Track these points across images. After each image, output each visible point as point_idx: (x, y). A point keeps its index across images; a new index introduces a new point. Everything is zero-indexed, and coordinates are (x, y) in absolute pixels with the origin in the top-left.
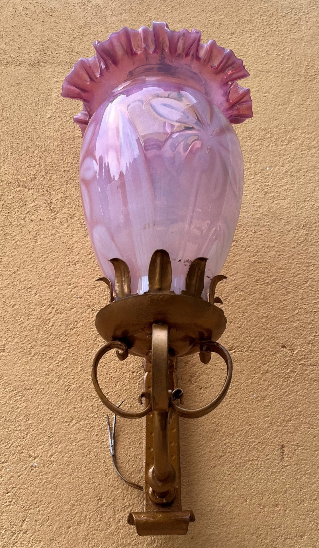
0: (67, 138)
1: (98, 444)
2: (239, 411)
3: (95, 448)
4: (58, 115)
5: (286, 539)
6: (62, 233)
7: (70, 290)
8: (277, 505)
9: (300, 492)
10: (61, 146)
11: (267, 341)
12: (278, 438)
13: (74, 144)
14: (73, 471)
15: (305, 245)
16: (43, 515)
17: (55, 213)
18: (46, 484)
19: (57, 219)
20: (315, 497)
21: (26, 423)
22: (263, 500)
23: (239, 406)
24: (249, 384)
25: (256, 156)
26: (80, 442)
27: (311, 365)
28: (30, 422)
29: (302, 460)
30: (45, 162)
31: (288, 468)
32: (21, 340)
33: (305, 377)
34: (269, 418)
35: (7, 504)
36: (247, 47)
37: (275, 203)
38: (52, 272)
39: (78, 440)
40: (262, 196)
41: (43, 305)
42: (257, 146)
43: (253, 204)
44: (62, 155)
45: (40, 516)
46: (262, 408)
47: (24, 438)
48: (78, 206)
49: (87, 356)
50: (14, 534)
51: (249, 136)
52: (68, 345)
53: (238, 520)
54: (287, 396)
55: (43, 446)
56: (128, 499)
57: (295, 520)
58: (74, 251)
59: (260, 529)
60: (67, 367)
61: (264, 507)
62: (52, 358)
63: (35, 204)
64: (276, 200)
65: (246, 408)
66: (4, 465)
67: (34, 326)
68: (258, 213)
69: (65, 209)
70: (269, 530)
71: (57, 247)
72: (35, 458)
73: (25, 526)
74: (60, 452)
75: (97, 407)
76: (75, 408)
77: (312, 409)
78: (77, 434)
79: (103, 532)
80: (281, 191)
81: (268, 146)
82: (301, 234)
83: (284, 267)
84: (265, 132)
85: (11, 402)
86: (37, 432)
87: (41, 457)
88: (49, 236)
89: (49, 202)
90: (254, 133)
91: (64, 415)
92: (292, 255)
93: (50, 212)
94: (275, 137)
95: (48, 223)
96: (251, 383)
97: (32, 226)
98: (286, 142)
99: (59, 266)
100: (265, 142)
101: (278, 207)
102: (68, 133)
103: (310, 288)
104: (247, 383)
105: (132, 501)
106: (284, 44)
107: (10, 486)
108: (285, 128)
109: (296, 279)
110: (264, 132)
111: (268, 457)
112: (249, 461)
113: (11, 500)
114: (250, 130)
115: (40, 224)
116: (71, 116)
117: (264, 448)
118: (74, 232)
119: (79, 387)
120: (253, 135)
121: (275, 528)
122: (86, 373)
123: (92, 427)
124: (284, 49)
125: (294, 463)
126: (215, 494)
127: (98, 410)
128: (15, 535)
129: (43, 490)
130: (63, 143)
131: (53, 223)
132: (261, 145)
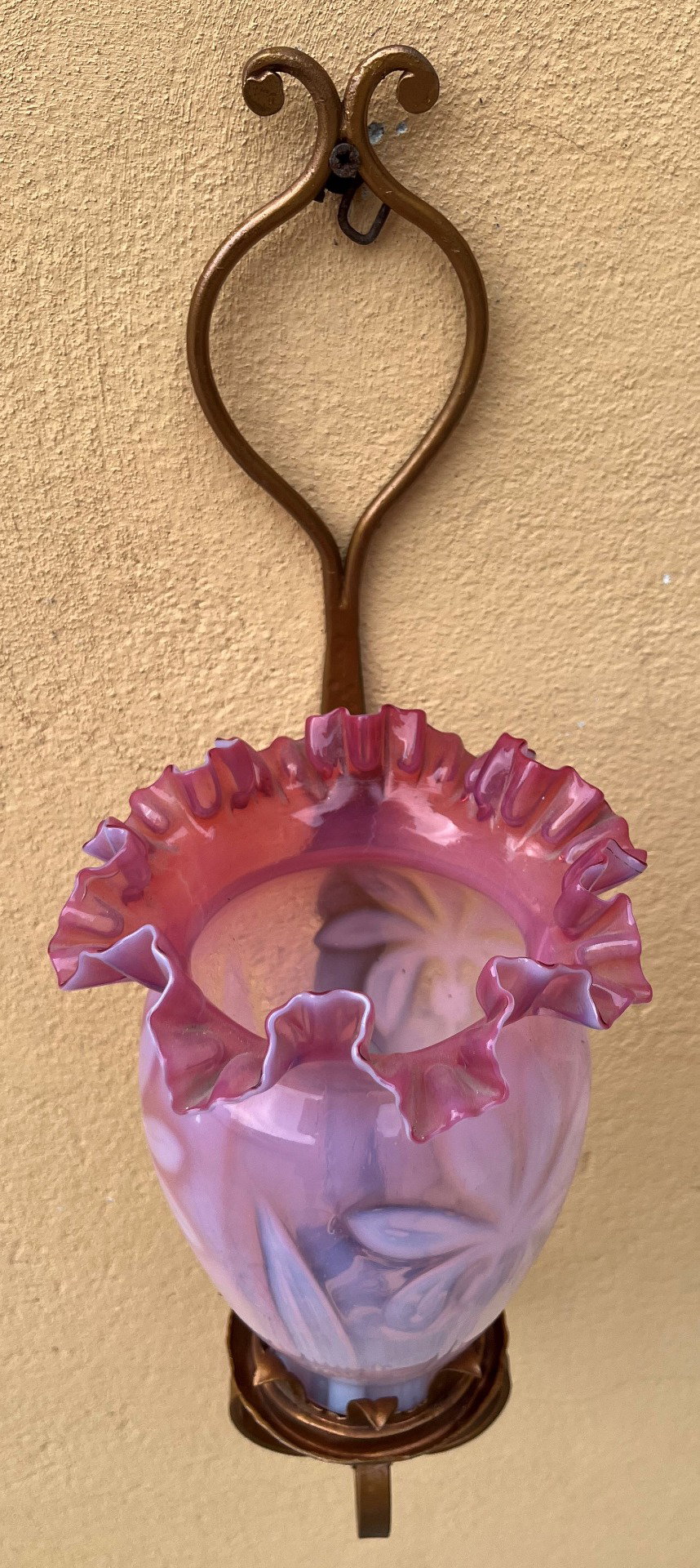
0: (23, 482)
6: (73, 780)
13: (52, 507)
17: (40, 727)
19: (49, 745)
25: (638, 537)
31: (591, 1181)
37: (666, 684)
40: (633, 667)
42: (648, 501)
43: (603, 691)
44: (21, 547)
48: (103, 707)
51: (627, 465)
64: (672, 677)
66: (49, 1201)
68: (614, 716)
69: (66, 718)
71: (66, 815)
72: (108, 1191)
80: (690, 649)
81: (684, 501)
84: (680, 450)
87: (119, 1189)
88: (36, 790)
90: (646, 456)
93: (22, 724)
95: (24, 755)
100: (675, 486)
102: (24, 467)
110: (678, 451)
114: (633, 444)
116: (19, 396)
118: (103, 777)
120: (641, 461)
130: (14, 504)
131: (39, 757)
132: (663, 497)
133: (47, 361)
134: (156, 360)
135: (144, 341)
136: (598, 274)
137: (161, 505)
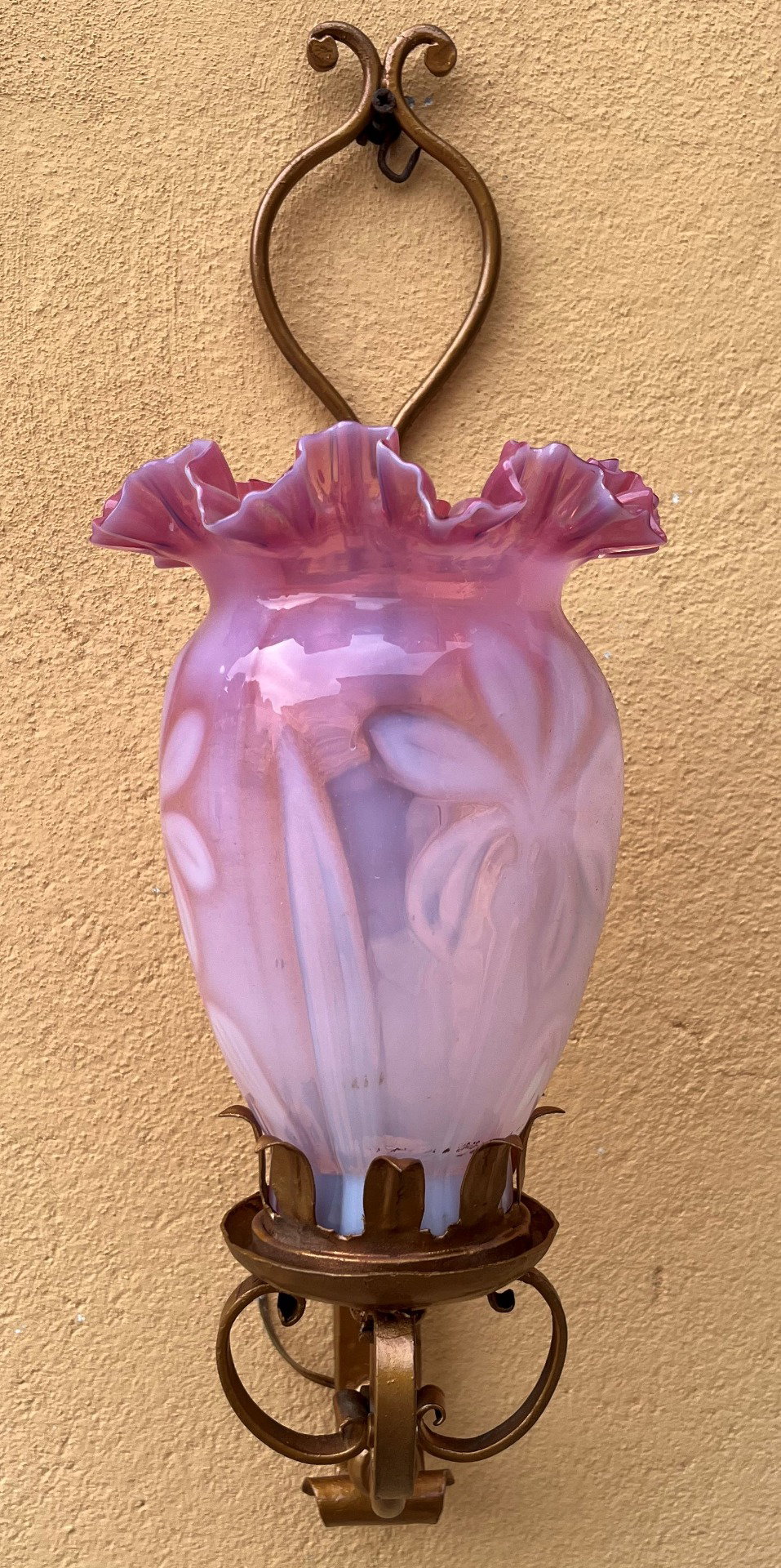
0: (98, 385)
1: (225, 1270)
2: (560, 1187)
3: (219, 1280)
4: (65, 303)
5: (649, 1469)
6: (105, 702)
7: (135, 871)
8: (635, 1401)
9: (689, 1372)
10: (82, 414)
11: (639, 1012)
12: (647, 1252)
13: (120, 409)
14: (170, 1334)
15: (758, 742)
16: (106, 1429)
17: (81, 639)
18: (108, 1362)
19: (87, 661)
20: (720, 1382)
21: (50, 1222)
22: (606, 1390)
23: (562, 1177)
24: (588, 1121)
25: (645, 455)
26: (181, 1267)
27: (742, 1073)
28: (58, 1219)
29: (700, 1300)
30: (39, 470)
31: (666, 1319)
32: (19, 1011)
33: (725, 1105)
34: (632, 1205)
35: (22, 1407)
36: (642, 44)
37: (686, 612)
38: (83, 821)
39: (178, 1261)
40: (653, 592)
41: (66, 915)
42: (650, 420)
43: (626, 617)
44: (88, 447)
45: (100, 1433)
46: (616, 1182)
47: (47, 1258)
48: (144, 618)
49: (189, 1053)
50: (45, 1471)
51: (629, 385)
52: (138, 1024)
53: (545, 1433)
54: (678, 1151)
55: (93, 1276)
56: (300, 1393)
57: (674, 1430)
58: (139, 756)
59: (594, 1451)
60: (140, 1082)
61: (606, 1404)
62: (99, 1059)
63: (22, 610)
64: (692, 604)
65: (578, 1181)
66: (7, 1320)
67: (47, 973)
68: (639, 646)
69: (107, 629)
70: (614, 1453)
71: (94, 745)
72: (78, 1304)
73: (67, 1454)
74: (138, 1290)
75: (220, 1182)
76: (164, 1185)
77: (734, 1182)
78: (173, 1247)
79: (246, 1463)
80: (706, 574)
81: (682, 422)
82: (748, 709)
83: (696, 807)
84: (675, 373)
85: (9, 1172)
86: (78, 1243)
87: (92, 1301)
88: (68, 713)
89: (59, 602)
90: (645, 377)
91: (140, 1202)
92: (721, 774)
93: (65, 635)
94: (703, 392)
95: (62, 671)
96: (595, 1119)
97: (18, 681)
98: (735, 407)
99: (102, 802)
100: (674, 406)
101: (695, 626)
102: (100, 370)
103: (759, 868)
104: (585, 1119)
105: (307, 1397)
106: (757, 34)
107: (26, 1369)
108: (734, 360)
109: (726, 841)
110: (673, 374)
111: (624, 1295)
112: (578, 1305)
113: (30, 1398)
114: (633, 365)
115: (40, 676)
116: (105, 307)
117: (615, 1275)
118: (137, 701)
119: (174, 1131)
120: (641, 382)
121: (626, 1449)
122: (188, 1096)
123: (209, 1230)
124: (756, 54)
125: (680, 1308)
126: (495, 1380)
127: (222, 1189)
128: (48, 1474)
129: (103, 1375)
130: (88, 405)
131: (76, 673)
132: (663, 416)
133: (132, 278)
134: (223, 279)
135: (215, 262)
136: (590, 218)
137: (216, 410)
